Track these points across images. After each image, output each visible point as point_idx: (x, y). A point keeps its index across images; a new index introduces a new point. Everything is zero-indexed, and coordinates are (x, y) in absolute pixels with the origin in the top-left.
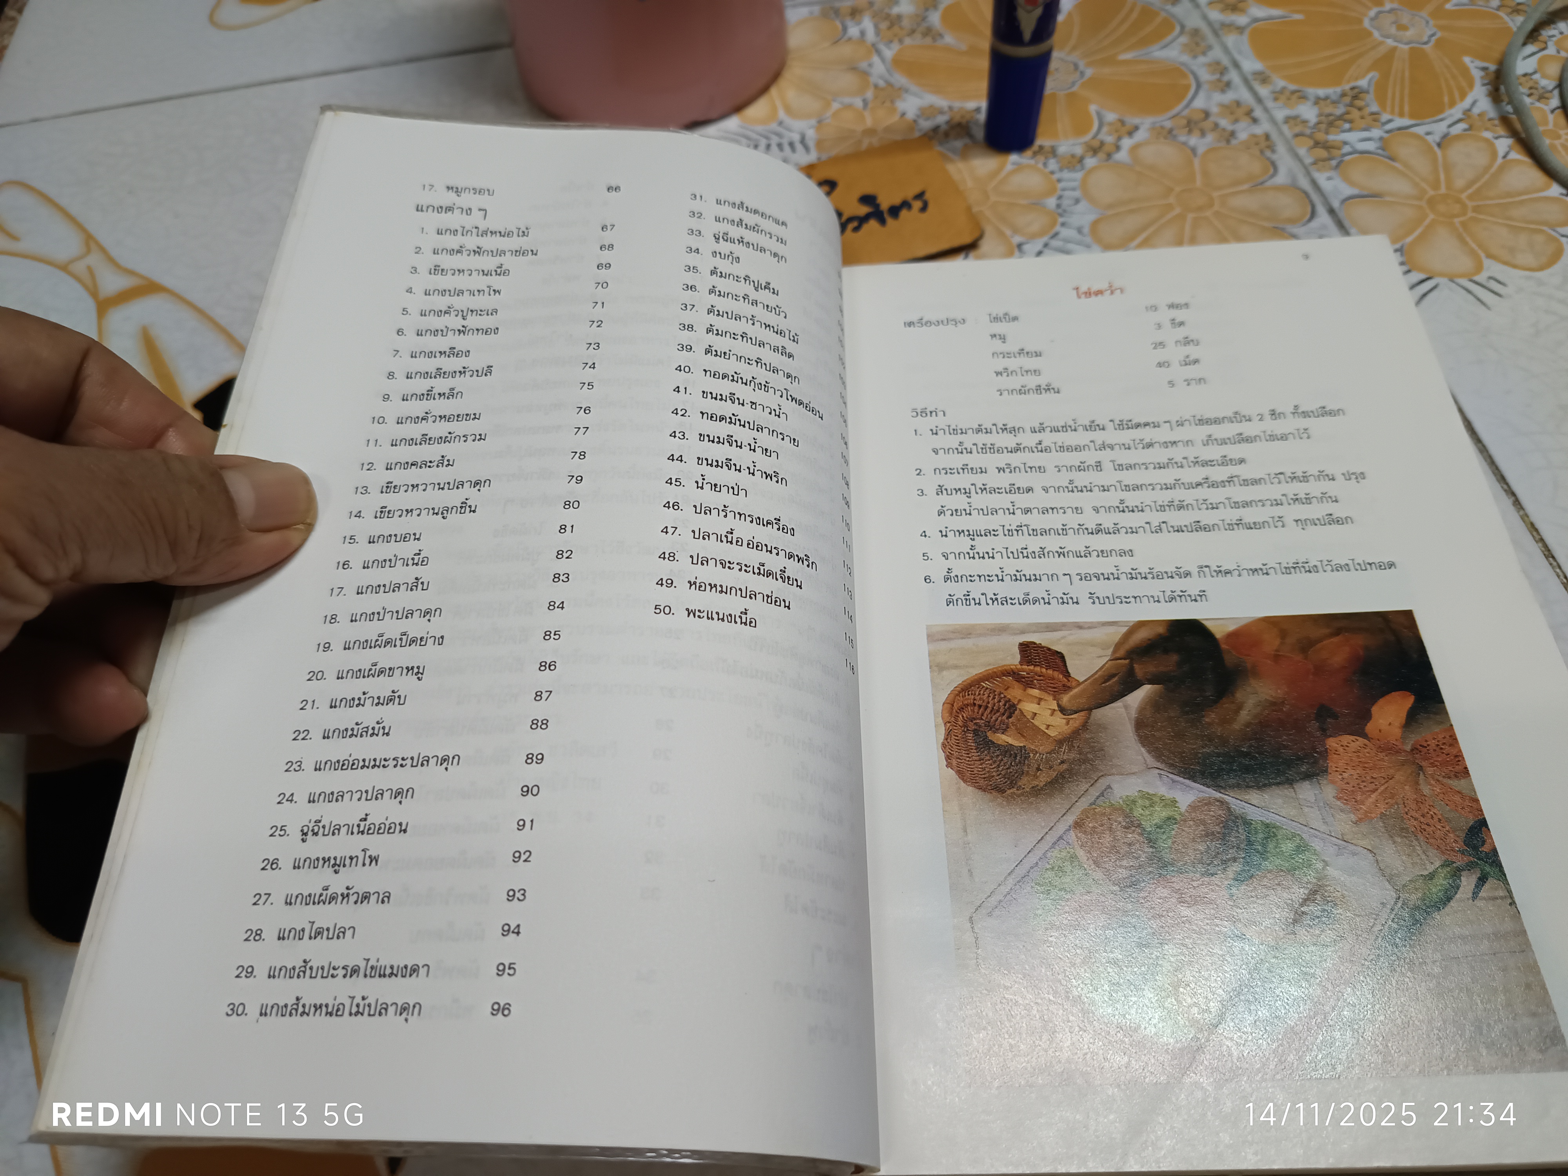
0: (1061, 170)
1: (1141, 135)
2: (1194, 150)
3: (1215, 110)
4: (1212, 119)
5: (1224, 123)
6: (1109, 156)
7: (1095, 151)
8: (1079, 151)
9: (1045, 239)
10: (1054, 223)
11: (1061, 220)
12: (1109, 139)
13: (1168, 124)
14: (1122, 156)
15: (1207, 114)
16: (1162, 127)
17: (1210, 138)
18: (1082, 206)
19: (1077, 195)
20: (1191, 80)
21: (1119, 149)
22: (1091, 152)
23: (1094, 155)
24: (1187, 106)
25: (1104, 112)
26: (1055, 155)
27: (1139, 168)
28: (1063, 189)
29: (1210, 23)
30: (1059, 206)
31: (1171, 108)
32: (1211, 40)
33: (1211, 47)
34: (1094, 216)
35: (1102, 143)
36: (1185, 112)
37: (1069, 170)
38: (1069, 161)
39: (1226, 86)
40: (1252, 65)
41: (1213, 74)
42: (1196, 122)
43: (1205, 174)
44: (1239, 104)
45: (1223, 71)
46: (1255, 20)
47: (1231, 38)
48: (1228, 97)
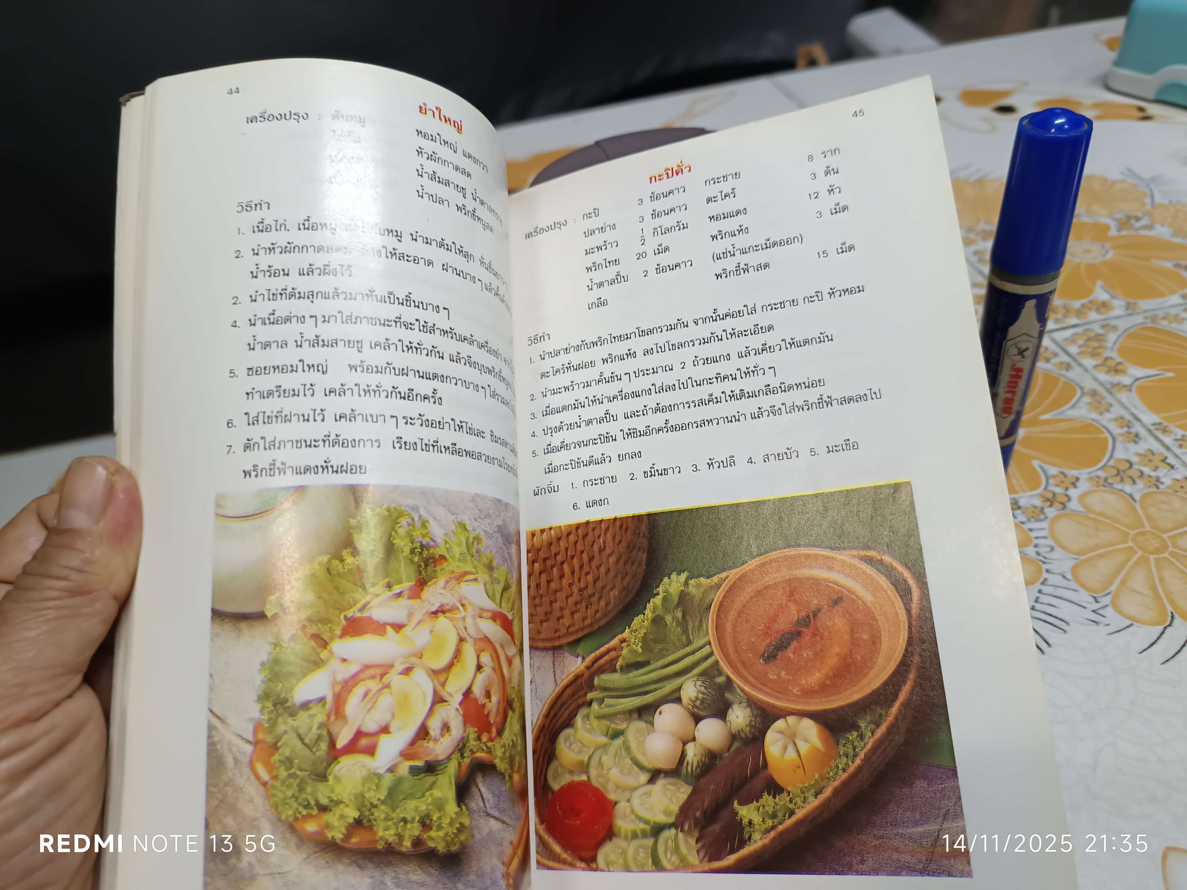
0: (1029, 520)
1: (1084, 486)
2: (1131, 495)
3: (1135, 459)
4: (1136, 467)
5: (1147, 470)
6: (1064, 505)
7: (1051, 501)
8: (1038, 502)
9: (1038, 586)
10: (1040, 571)
11: (1045, 567)
12: (1058, 490)
13: (1102, 474)
14: (1074, 505)
15: (1131, 464)
16: (1098, 477)
17: (1140, 485)
18: (1058, 553)
19: (1050, 542)
20: (1107, 435)
21: (1069, 499)
22: (1048, 503)
23: (1051, 505)
24: (1111, 457)
25: (1046, 466)
26: (1019, 508)
27: (1092, 515)
28: (1037, 538)
29: (1102, 384)
30: (1038, 554)
31: (1099, 461)
32: (1109, 399)
33: (1111, 405)
34: (1072, 563)
35: (1054, 494)
36: (1111, 463)
37: (1036, 520)
38: (1033, 512)
39: (1137, 438)
40: (1149, 417)
41: (1122, 427)
42: (1124, 471)
43: (1149, 518)
44: (1153, 453)
45: (1129, 425)
46: (1137, 379)
47: (1123, 396)
48: (1141, 447)
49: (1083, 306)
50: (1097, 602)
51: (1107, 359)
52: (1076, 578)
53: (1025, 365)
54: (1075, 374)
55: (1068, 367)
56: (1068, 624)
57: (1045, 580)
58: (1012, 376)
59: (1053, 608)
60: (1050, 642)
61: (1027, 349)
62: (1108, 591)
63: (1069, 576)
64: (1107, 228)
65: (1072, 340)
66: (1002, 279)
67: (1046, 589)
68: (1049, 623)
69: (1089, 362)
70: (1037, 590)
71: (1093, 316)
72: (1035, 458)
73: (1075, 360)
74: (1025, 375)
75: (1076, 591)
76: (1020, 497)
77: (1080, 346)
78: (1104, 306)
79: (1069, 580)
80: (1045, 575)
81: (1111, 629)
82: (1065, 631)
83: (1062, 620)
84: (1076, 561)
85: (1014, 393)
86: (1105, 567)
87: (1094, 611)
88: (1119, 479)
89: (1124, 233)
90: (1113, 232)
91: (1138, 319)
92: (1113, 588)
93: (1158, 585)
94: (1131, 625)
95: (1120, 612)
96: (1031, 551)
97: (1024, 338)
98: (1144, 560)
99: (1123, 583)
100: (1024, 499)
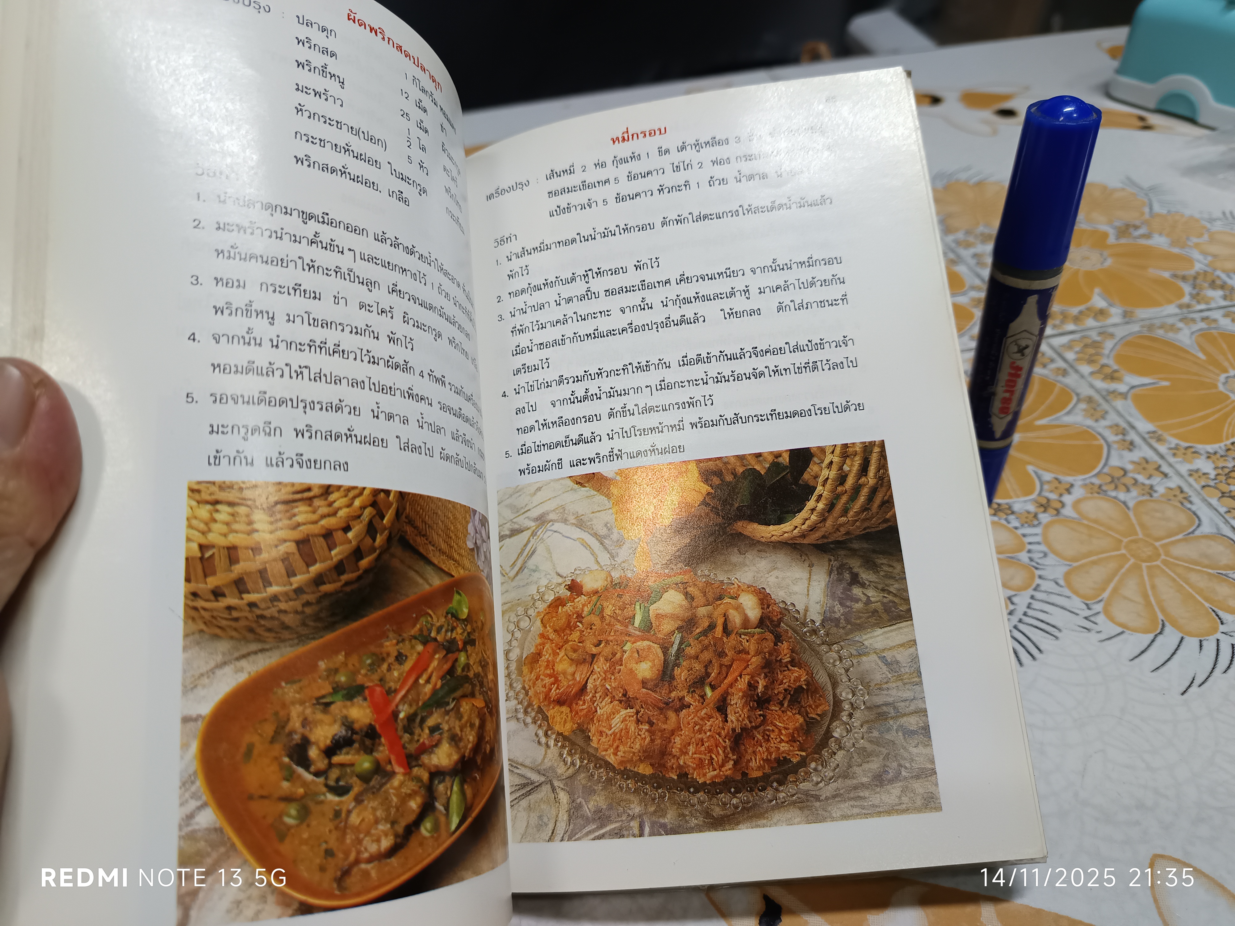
0: (1022, 525)
1: (1078, 492)
2: (1125, 503)
3: (1129, 467)
4: (1131, 475)
5: (1141, 478)
6: (1058, 511)
7: (1045, 506)
8: (1032, 508)
9: (1030, 592)
10: (1032, 577)
11: (1038, 572)
12: (1053, 496)
13: (1096, 481)
14: (1068, 511)
15: (1125, 472)
16: (1093, 484)
17: (1134, 493)
18: (1051, 560)
19: (1042, 548)
20: (1102, 442)
21: (1063, 505)
22: (1042, 509)
23: (1045, 511)
24: (1105, 464)
25: (1040, 472)
26: (1013, 513)
27: (1085, 522)
28: (1030, 543)
29: (1097, 391)
30: (1031, 559)
31: (1094, 468)
32: (1105, 406)
33: (1106, 412)
34: (1065, 569)
35: (1048, 500)
36: (1106, 470)
37: (1029, 526)
38: (1027, 518)
39: (1131, 446)
40: (1144, 426)
41: (1117, 434)
42: (1118, 479)
43: (1142, 526)
44: (1147, 462)
45: (1124, 433)
46: (1133, 387)
47: (1119, 404)
48: (1136, 455)
49: (1081, 312)
50: (1089, 609)
51: (1103, 366)
52: (1069, 585)
53: (1025, 364)
54: (1071, 380)
55: (1065, 373)
56: (1060, 630)
57: (1038, 585)
58: (1010, 374)
59: (1045, 614)
60: (1042, 648)
61: (1027, 347)
62: (1100, 598)
63: (1062, 582)
64: (1105, 235)
65: (1069, 346)
66: (1004, 273)
67: (1038, 595)
68: (1041, 629)
69: (1086, 369)
70: (1029, 596)
71: (1090, 322)
72: (1029, 463)
73: (1072, 366)
74: (1024, 374)
75: (1068, 597)
76: (1014, 502)
77: (1077, 353)
78: (1101, 313)
79: (1061, 586)
80: (1038, 581)
81: (1103, 636)
82: (1057, 638)
83: (1054, 626)
84: (1068, 568)
85: (1012, 392)
86: (1097, 574)
87: (1086, 618)
88: (1113, 486)
89: (1123, 241)
90: (1112, 240)
91: (1135, 328)
92: (1105, 595)
93: (1150, 592)
94: (1122, 633)
95: (1112, 619)
96: (1024, 556)
97: (1025, 335)
98: (1136, 568)
99: (1115, 590)
100: (1018, 505)
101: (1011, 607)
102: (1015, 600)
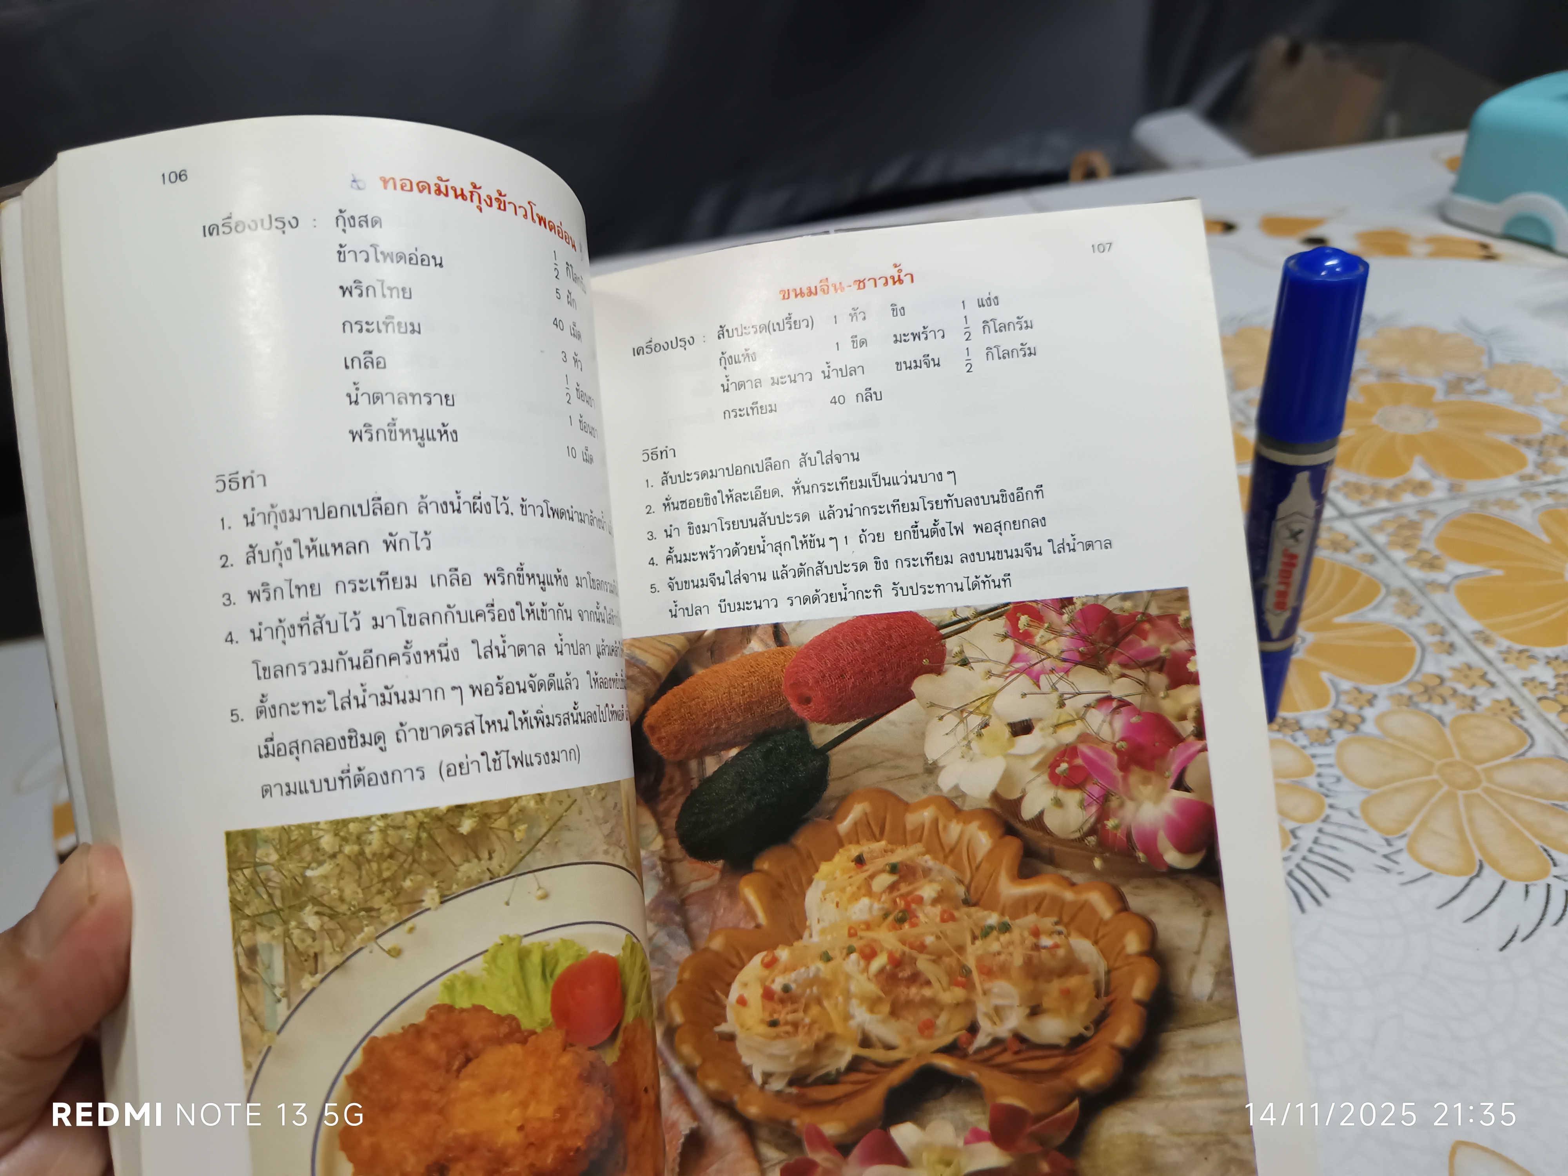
0: (1312, 744)
1: (1382, 705)
2: (1440, 719)
3: (1448, 674)
4: (1449, 684)
5: (1461, 688)
6: (1356, 728)
7: (1341, 721)
8: (1324, 723)
9: (1318, 824)
10: (1321, 806)
11: (1328, 801)
12: (1351, 709)
13: (1406, 691)
14: (1369, 728)
15: (1442, 680)
16: (1401, 695)
17: (1453, 705)
18: (1346, 786)
19: (1336, 771)
20: (1414, 643)
21: (1363, 720)
22: (1337, 725)
23: (1340, 727)
24: (1418, 670)
25: (1337, 680)
26: (1301, 729)
27: (1390, 741)
28: (1320, 766)
29: (1413, 582)
30: (1321, 785)
31: (1403, 674)
32: (1420, 600)
33: (1422, 608)
34: (1361, 797)
35: (1345, 714)
36: (1419, 678)
37: (1320, 745)
38: (1318, 735)
39: (1451, 648)
40: (1469, 624)
41: (1433, 634)
42: (1433, 688)
43: (1461, 746)
44: (1470, 667)
45: (1443, 633)
46: (1457, 577)
47: (1439, 597)
48: (1456, 660)
49: (1397, 486)
50: (1390, 845)
51: (1421, 551)
52: (1366, 817)
53: (1300, 550)
54: (1380, 569)
55: (1372, 559)
56: (1351, 870)
57: (1328, 817)
58: (1284, 564)
59: (1335, 851)
60: (1329, 891)
61: (1301, 532)
62: (1403, 833)
63: (1357, 813)
64: (1431, 391)
65: (1380, 528)
66: (1269, 446)
67: (1328, 828)
68: (1329, 869)
69: (1399, 555)
70: (1317, 829)
71: (1408, 498)
72: (1324, 669)
73: (1382, 552)
74: (1300, 562)
75: (1364, 831)
76: (1303, 716)
77: (1389, 535)
78: (1422, 487)
79: (1357, 818)
80: (1328, 811)
81: (1405, 878)
82: (1348, 879)
83: (1345, 866)
84: (1366, 795)
85: (1287, 584)
86: (1402, 803)
87: (1385, 856)
88: (1426, 697)
89: (1454, 398)
90: (1439, 396)
91: (1463, 504)
92: (1410, 829)
93: (1466, 827)
94: (1429, 875)
95: (1417, 858)
96: (1312, 782)
97: (1298, 517)
98: (1451, 796)
99: (1423, 823)
100: (1308, 721)
101: (1294, 842)
102: (1300, 833)
